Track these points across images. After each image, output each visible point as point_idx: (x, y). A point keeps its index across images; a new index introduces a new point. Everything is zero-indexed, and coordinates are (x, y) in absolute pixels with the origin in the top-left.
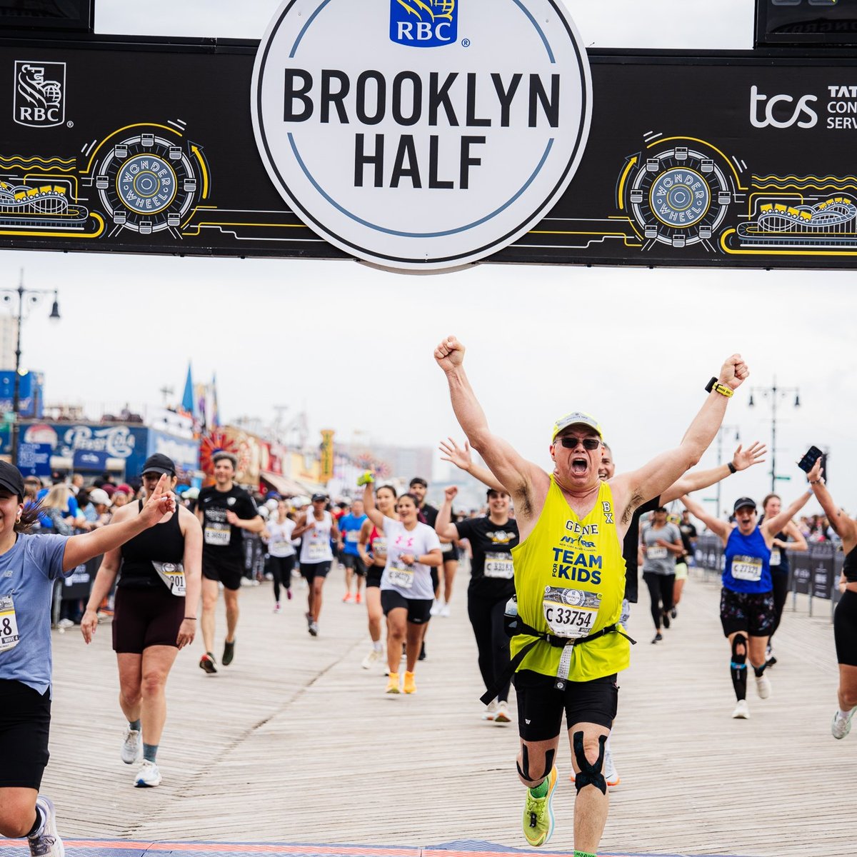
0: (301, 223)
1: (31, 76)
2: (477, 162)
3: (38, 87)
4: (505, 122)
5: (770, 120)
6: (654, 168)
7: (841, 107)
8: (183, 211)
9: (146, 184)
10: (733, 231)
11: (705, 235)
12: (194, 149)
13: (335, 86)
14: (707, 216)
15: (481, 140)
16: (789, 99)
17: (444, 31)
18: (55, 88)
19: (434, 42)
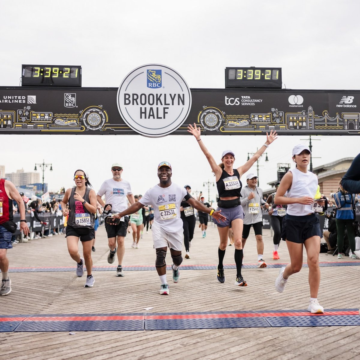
0: (129, 127)
1: (68, 96)
2: (167, 113)
3: (70, 99)
4: (173, 104)
5: (230, 103)
6: (205, 114)
7: (244, 101)
8: (102, 125)
9: (94, 119)
10: (223, 127)
11: (217, 128)
12: (104, 111)
13: (135, 97)
14: (217, 124)
15: (168, 108)
16: (233, 99)
17: (159, 85)
18: (74, 99)
19: (157, 87)
